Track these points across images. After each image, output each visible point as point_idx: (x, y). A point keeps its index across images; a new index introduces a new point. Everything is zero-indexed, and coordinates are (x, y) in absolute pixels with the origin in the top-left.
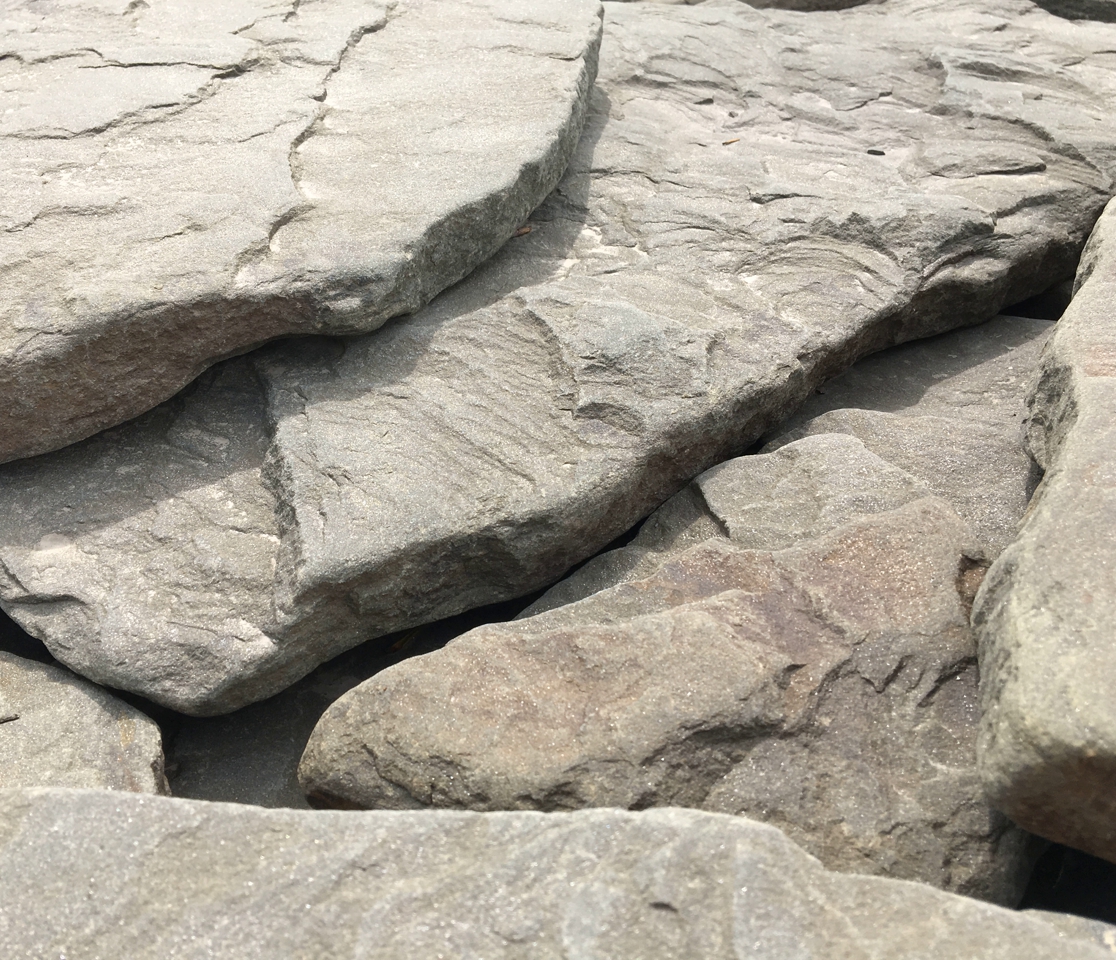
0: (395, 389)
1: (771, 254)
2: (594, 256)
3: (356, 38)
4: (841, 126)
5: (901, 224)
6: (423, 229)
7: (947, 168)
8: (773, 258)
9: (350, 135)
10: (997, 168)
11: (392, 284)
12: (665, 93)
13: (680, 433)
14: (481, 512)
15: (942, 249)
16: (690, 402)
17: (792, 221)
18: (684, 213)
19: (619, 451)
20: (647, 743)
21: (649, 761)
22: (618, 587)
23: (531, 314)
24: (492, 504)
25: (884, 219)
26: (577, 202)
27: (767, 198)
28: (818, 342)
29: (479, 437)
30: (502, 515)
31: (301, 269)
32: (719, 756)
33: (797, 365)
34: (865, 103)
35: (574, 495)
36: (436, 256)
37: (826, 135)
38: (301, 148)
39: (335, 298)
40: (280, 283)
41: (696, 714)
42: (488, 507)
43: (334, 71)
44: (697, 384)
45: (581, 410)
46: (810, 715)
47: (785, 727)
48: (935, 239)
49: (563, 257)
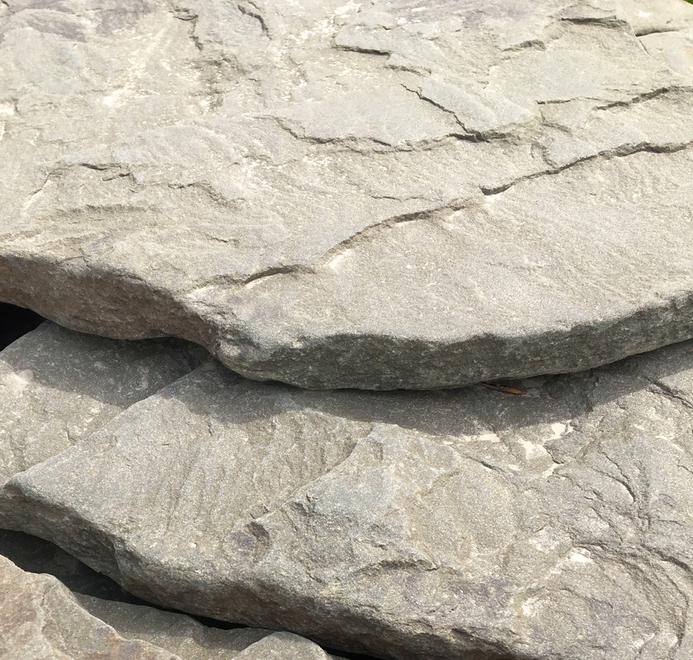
1: (634, 556)
2: (514, 446)
8: (628, 560)
9: (448, 233)
14: (120, 525)
16: (306, 579)
19: (225, 565)
23: (354, 445)
24: (130, 526)
31: (231, 309)
40: (209, 309)
42: (127, 526)
44: (328, 573)
45: (253, 524)
49: (494, 430)
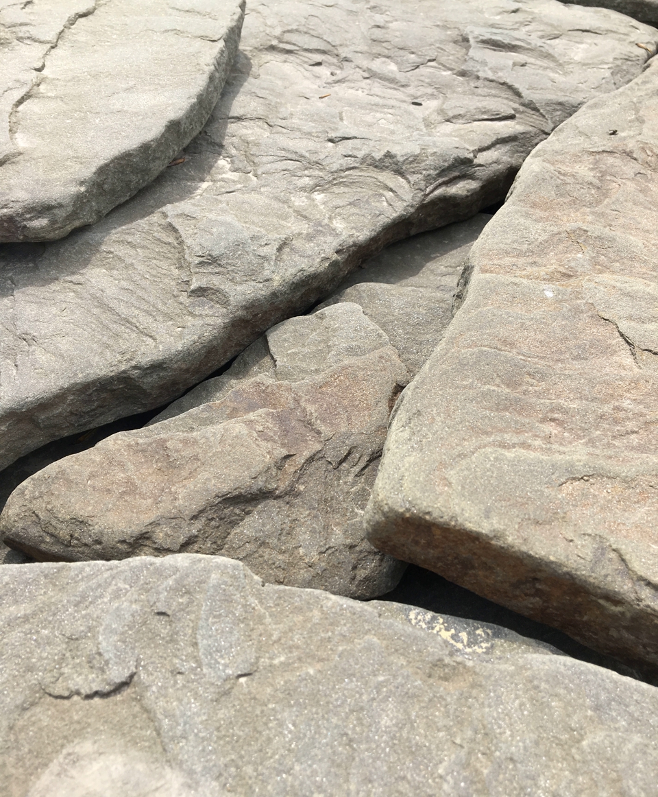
0: (74, 278)
1: (334, 179)
2: (223, 180)
3: (72, 22)
4: (399, 84)
5: (415, 159)
6: (94, 170)
7: (455, 117)
8: (335, 182)
9: (56, 97)
10: (486, 117)
11: (70, 209)
12: (290, 58)
13: (253, 305)
14: (120, 362)
15: (439, 175)
16: (261, 285)
17: (350, 156)
18: (284, 149)
19: (213, 319)
20: (195, 507)
21: (195, 517)
22: (202, 407)
23: (170, 225)
24: (128, 356)
25: (405, 155)
26: (217, 141)
27: (337, 140)
28: (351, 241)
29: (124, 310)
30: (134, 363)
31: (6, 200)
32: (237, 511)
33: (335, 257)
34: (418, 67)
35: (180, 349)
36: (106, 186)
37: (389, 90)
38: (21, 108)
39: (30, 219)
41: (225, 488)
42: (125, 358)
43: (53, 47)
44: (267, 273)
45: (193, 292)
46: (293, 485)
47: (277, 492)
48: (435, 169)
49: (202, 180)
